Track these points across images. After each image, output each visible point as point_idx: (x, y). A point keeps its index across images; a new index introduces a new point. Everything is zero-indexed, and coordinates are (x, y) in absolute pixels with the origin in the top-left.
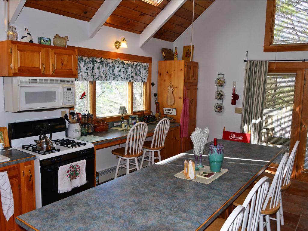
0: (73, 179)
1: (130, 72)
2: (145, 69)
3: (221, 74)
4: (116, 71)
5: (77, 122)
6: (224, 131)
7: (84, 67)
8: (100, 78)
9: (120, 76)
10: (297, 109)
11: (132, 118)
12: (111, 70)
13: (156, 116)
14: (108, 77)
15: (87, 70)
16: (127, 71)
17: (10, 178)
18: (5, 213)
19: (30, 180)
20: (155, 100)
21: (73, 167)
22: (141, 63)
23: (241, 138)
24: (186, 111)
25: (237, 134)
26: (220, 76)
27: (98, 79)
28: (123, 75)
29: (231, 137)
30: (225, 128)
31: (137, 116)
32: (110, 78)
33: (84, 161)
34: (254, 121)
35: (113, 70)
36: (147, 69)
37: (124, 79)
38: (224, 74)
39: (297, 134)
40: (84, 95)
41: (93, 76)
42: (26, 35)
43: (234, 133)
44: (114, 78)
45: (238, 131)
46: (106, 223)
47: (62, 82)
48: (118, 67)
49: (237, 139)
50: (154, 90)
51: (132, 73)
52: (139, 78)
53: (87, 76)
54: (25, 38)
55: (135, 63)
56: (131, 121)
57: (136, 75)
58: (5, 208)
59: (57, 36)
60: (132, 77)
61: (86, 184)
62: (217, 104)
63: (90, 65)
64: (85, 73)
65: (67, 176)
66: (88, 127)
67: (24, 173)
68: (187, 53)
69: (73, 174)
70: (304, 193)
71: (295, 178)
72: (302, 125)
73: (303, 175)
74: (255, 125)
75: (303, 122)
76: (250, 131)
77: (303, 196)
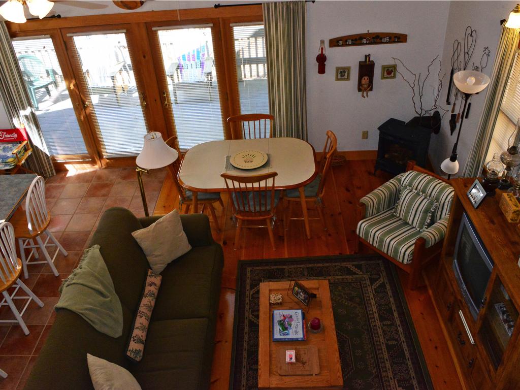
10: (72, 87)
23: (14, 135)
25: (9, 132)
29: (1, 137)
34: (22, 113)
39: (84, 118)
43: (4, 130)
45: (9, 127)
49: (11, 138)
70: (107, 189)
71: (100, 166)
72: (84, 102)
73: (108, 161)
74: (26, 117)
75: (84, 98)
76: (23, 124)
77: (104, 196)
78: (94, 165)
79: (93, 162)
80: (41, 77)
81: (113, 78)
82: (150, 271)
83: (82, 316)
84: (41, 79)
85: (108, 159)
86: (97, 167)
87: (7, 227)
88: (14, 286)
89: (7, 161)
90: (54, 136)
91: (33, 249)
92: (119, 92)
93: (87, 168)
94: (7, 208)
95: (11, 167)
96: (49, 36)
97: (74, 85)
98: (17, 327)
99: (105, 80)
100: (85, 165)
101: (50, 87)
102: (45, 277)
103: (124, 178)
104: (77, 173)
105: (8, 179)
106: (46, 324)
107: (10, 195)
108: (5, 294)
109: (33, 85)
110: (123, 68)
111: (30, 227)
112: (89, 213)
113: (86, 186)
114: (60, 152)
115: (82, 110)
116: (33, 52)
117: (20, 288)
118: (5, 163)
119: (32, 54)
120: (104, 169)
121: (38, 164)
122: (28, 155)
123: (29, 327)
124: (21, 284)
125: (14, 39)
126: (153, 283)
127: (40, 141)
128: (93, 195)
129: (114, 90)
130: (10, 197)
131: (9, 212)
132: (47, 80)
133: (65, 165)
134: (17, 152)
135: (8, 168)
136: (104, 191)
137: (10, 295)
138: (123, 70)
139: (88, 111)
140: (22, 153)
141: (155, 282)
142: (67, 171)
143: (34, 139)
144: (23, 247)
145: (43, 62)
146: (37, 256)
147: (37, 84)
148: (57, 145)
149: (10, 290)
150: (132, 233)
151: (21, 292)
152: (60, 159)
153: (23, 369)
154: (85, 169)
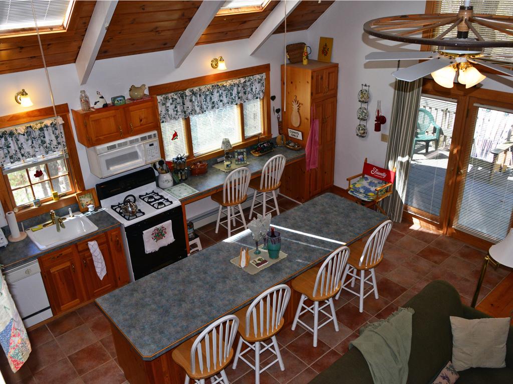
0: (159, 239)
1: (236, 93)
2: (259, 82)
3: (366, 85)
4: (216, 98)
5: (166, 172)
6: (365, 163)
7: (171, 104)
8: (194, 112)
9: (221, 101)
10: (455, 151)
11: (238, 153)
12: (208, 98)
13: (278, 141)
14: (205, 107)
15: (176, 107)
16: (231, 93)
17: (99, 245)
18: (98, 274)
19: (118, 244)
20: (278, 118)
21: (158, 229)
22: (251, 77)
23: (384, 175)
24: (315, 136)
25: (381, 170)
26: (364, 88)
27: (192, 114)
28: (225, 100)
29: (373, 172)
30: (366, 159)
31: (245, 150)
32: (207, 108)
33: (170, 221)
34: (400, 159)
35: (211, 98)
36: (263, 81)
37: (228, 103)
38: (369, 86)
39: (452, 183)
40: (175, 135)
41: (185, 112)
42: (99, 99)
43: (377, 168)
44: (213, 107)
45: (383, 167)
46: (151, 310)
47: (143, 139)
48: (218, 92)
49: (380, 175)
50: (275, 104)
51: (238, 93)
52: (250, 96)
53: (177, 115)
54: (98, 103)
55: (242, 80)
56: (237, 156)
57: (245, 93)
58: (98, 270)
59: (132, 89)
60: (239, 98)
61: (173, 242)
62: (360, 125)
63: (179, 100)
64: (174, 111)
65: (153, 238)
66: (181, 173)
67: (111, 239)
68: (324, 48)
69: (159, 235)
70: (441, 258)
71: (445, 232)
72: (459, 169)
73: (454, 231)
74: (401, 163)
75: (461, 166)
76: (396, 168)
77: (435, 262)
78: (439, 230)
79: (439, 227)
80: (427, 132)
81: (496, 155)
82: (449, 363)
83: (369, 366)
84: (426, 134)
85: (455, 230)
86: (441, 232)
87: (346, 251)
88: (326, 301)
89: (368, 194)
90: (416, 189)
91: (353, 278)
92: (496, 170)
93: (432, 230)
94: (352, 234)
95: (368, 200)
96: (456, 101)
97: (457, 151)
98: (310, 335)
99: (486, 154)
100: (431, 226)
101: (431, 143)
102: (351, 307)
103: (463, 255)
104: (420, 230)
105: (364, 210)
106: (333, 348)
107: (358, 225)
108: (316, 303)
109: (417, 137)
110: (510, 148)
111: (362, 259)
112: (415, 271)
113: (423, 246)
114: (415, 204)
115: (453, 176)
116: (430, 108)
117: (329, 305)
118: (366, 195)
119: (429, 110)
120: (448, 237)
121: (391, 206)
122: (386, 196)
123: (319, 342)
124: (330, 302)
125: (424, 95)
126: (447, 377)
127: (402, 188)
128: (425, 257)
129: (491, 165)
130: (358, 227)
131: (352, 239)
132: (430, 136)
133: (413, 218)
134: (380, 190)
135: (366, 199)
136: (436, 258)
137: (319, 307)
138: (510, 150)
139: (458, 179)
140: (382, 192)
141: (450, 378)
142: (412, 223)
143: (399, 184)
144: (347, 272)
145: (435, 119)
146: (353, 285)
147: (421, 137)
148: (414, 198)
149: (321, 303)
150: (451, 317)
151: (328, 309)
152: (412, 210)
153: (298, 373)
154: (429, 229)
